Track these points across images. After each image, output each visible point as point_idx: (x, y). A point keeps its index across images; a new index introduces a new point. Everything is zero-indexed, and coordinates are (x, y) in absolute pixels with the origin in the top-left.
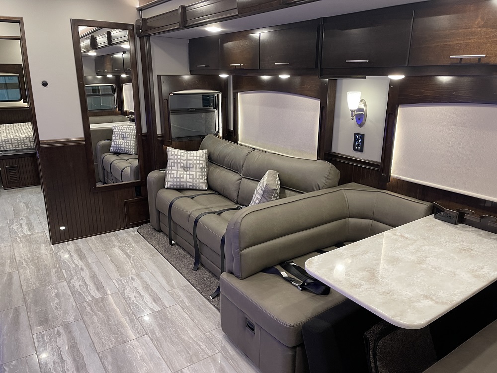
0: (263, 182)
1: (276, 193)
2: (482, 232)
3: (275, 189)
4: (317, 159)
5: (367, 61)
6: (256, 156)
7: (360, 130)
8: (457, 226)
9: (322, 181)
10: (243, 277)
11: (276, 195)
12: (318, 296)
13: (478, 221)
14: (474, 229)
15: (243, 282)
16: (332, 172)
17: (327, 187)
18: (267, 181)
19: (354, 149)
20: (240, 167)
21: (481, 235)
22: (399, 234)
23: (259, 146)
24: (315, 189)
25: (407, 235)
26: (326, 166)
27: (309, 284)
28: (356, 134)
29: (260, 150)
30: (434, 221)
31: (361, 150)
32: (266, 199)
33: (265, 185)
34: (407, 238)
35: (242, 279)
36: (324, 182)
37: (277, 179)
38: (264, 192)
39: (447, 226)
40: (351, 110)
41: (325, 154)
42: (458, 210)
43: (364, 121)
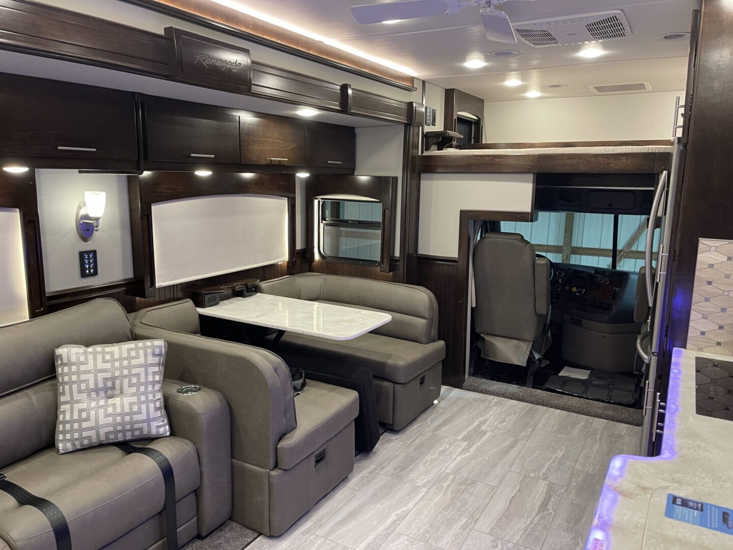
7: (87, 246)
19: (84, 275)
28: (81, 253)
31: (95, 274)
35: (296, 425)
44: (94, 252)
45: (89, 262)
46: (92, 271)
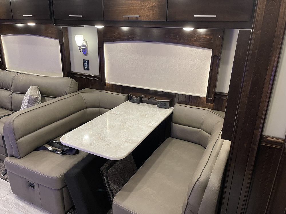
0: (28, 94)
1: (38, 100)
2: (150, 105)
3: (36, 98)
4: (63, 76)
5: (81, 16)
6: (21, 77)
7: (86, 58)
8: (140, 104)
9: (68, 89)
10: (21, 157)
11: (38, 101)
12: (73, 156)
13: (148, 100)
14: (147, 104)
15: (22, 160)
16: (73, 83)
17: (71, 92)
18: (31, 93)
19: (84, 69)
20: (10, 86)
21: (150, 107)
22: (113, 113)
23: (23, 71)
24: (64, 95)
25: (117, 113)
26: (69, 80)
27: (66, 150)
28: (84, 60)
29: (23, 74)
30: (129, 103)
31: (88, 69)
32: (31, 105)
33: (29, 96)
34: (117, 114)
35: (21, 158)
36: (69, 90)
37: (38, 91)
38: (29, 100)
39: (135, 105)
40: (78, 46)
41: (68, 73)
42: (139, 96)
43: (87, 52)
44: (88, 61)
45: (86, 64)
46: (87, 68)
